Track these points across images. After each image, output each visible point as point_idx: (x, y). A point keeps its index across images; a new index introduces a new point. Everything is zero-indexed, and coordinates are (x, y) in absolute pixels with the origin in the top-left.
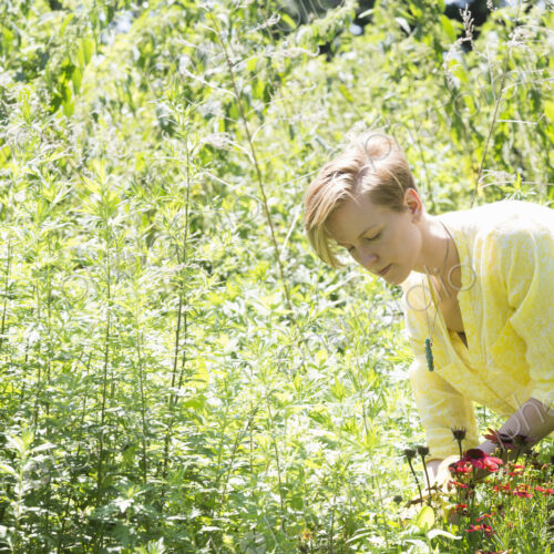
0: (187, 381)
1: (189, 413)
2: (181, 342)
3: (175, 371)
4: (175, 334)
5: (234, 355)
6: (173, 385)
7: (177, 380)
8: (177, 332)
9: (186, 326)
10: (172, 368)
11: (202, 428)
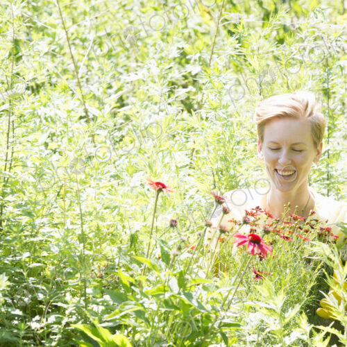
0: (15, 166)
1: (16, 188)
2: (10, 140)
3: (6, 160)
4: (6, 135)
5: (46, 145)
6: (5, 170)
7: (8, 166)
8: (8, 134)
9: (13, 129)
10: (5, 158)
11: (26, 199)
